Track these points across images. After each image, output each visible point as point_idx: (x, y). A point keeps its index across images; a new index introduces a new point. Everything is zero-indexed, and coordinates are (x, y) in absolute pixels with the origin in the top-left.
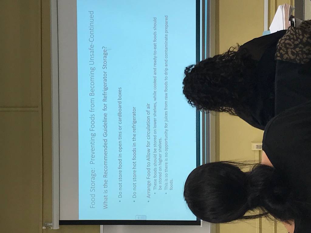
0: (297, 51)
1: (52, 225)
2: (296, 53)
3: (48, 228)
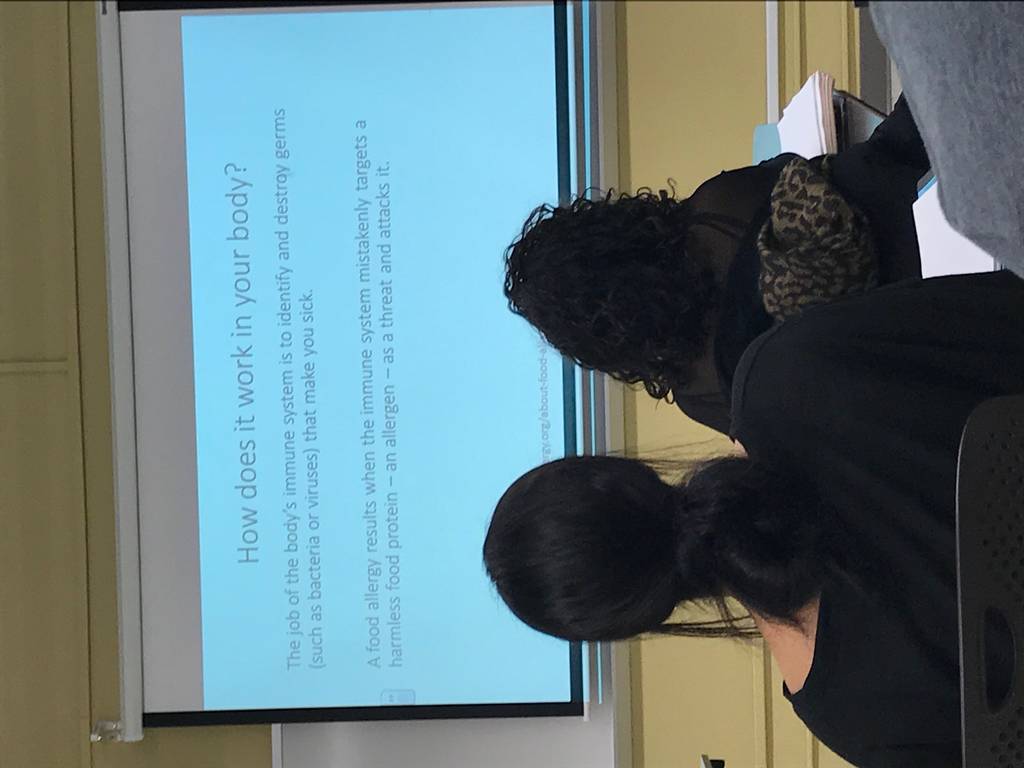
1: (119, 728)
3: (108, 737)
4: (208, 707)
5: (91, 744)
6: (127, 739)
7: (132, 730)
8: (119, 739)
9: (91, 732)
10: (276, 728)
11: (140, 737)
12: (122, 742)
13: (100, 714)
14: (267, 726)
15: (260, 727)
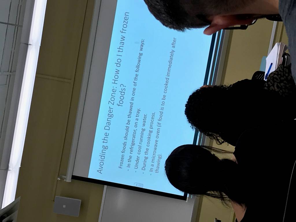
0: (281, 86)
1: (65, 178)
2: (280, 86)
3: (62, 179)
4: (89, 177)
5: (58, 180)
6: (67, 181)
7: (69, 179)
8: (65, 180)
9: (58, 177)
10: (106, 186)
11: (70, 181)
12: (65, 182)
13: (62, 173)
14: (103, 185)
15: (102, 185)
